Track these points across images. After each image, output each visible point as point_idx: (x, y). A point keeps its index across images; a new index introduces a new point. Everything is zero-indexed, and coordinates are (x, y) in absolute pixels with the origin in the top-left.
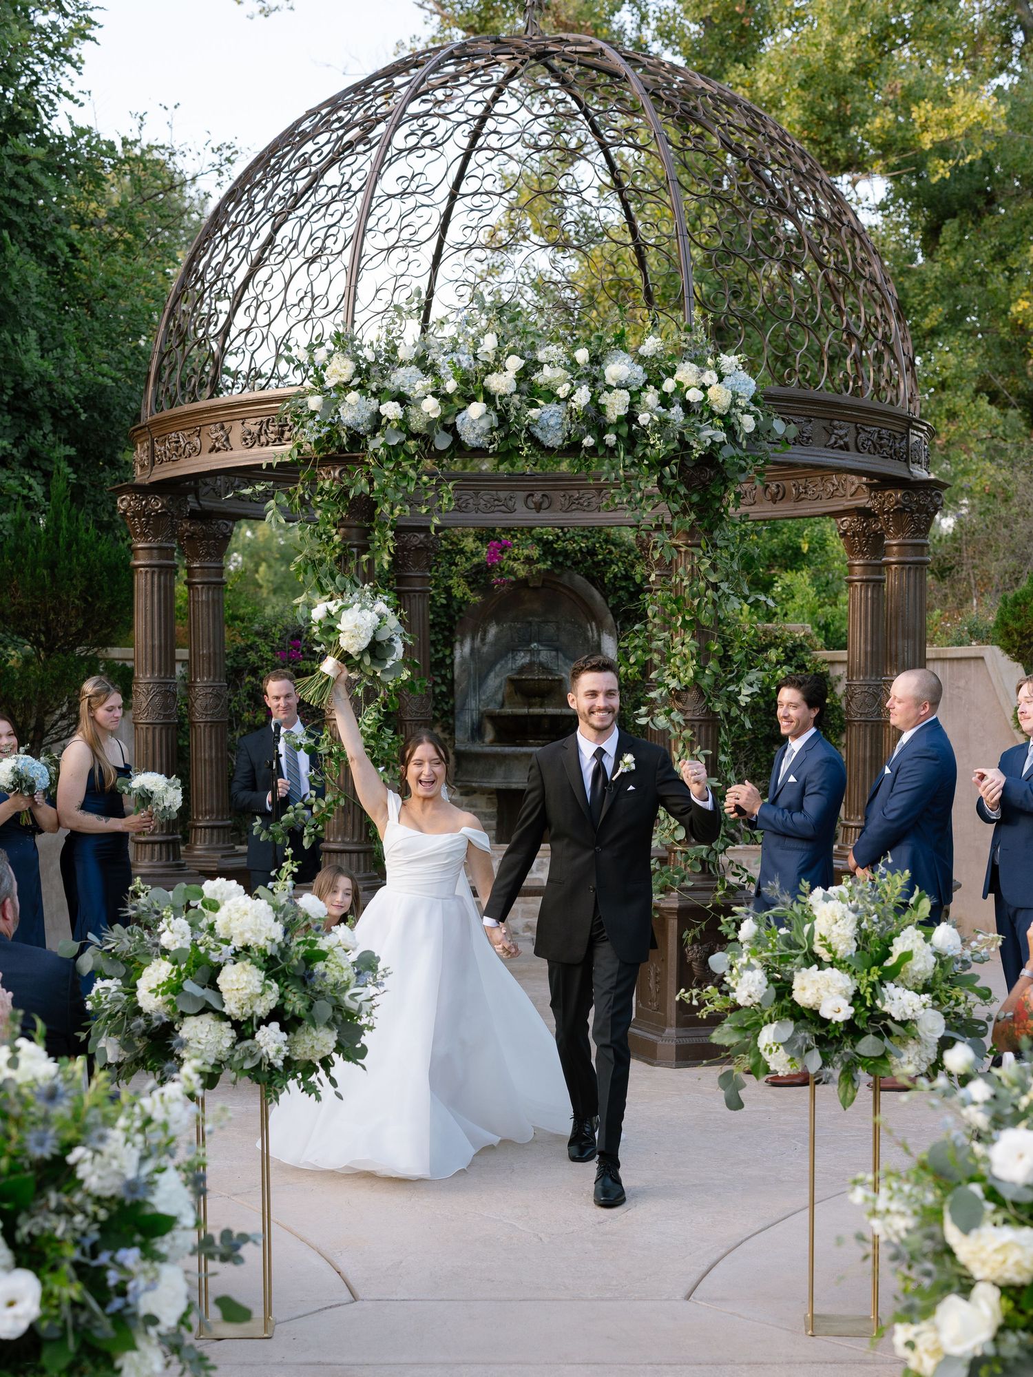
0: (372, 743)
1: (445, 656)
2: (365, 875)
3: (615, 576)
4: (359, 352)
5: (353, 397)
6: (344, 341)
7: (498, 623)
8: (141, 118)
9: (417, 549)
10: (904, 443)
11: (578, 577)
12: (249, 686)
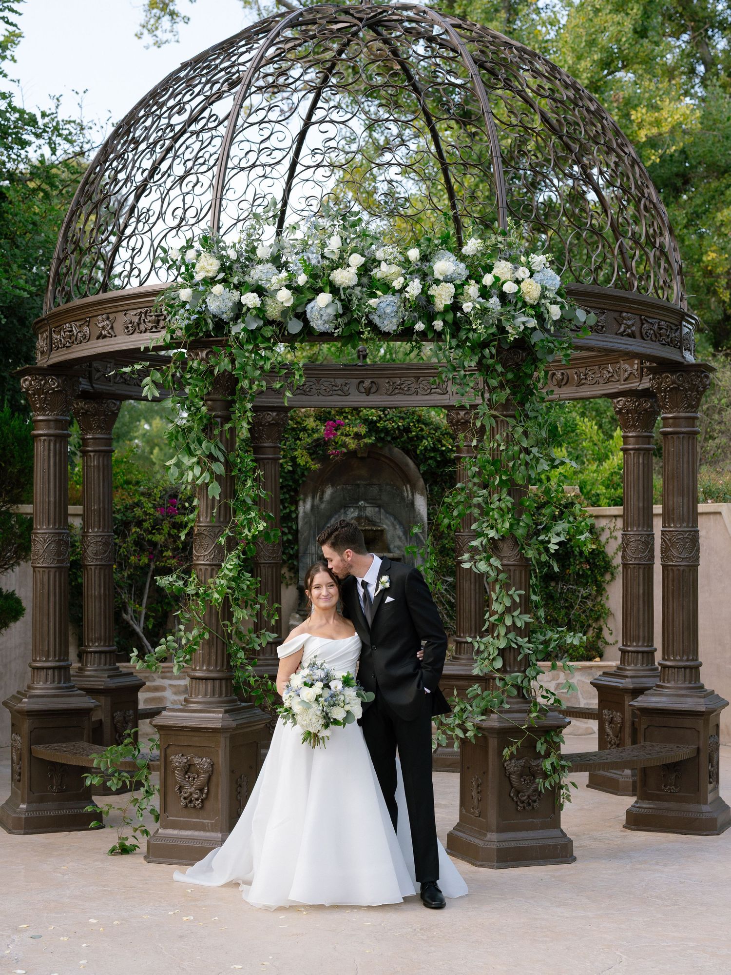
0: (233, 584)
1: (291, 512)
2: (225, 699)
3: (426, 448)
4: (223, 252)
5: (218, 289)
6: (210, 243)
7: (332, 486)
8: (58, 99)
9: (270, 425)
10: (678, 333)
11: (396, 450)
12: (135, 535)
